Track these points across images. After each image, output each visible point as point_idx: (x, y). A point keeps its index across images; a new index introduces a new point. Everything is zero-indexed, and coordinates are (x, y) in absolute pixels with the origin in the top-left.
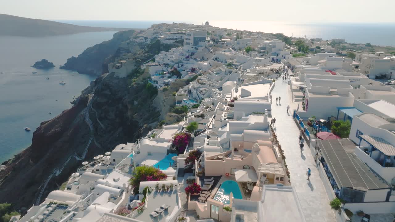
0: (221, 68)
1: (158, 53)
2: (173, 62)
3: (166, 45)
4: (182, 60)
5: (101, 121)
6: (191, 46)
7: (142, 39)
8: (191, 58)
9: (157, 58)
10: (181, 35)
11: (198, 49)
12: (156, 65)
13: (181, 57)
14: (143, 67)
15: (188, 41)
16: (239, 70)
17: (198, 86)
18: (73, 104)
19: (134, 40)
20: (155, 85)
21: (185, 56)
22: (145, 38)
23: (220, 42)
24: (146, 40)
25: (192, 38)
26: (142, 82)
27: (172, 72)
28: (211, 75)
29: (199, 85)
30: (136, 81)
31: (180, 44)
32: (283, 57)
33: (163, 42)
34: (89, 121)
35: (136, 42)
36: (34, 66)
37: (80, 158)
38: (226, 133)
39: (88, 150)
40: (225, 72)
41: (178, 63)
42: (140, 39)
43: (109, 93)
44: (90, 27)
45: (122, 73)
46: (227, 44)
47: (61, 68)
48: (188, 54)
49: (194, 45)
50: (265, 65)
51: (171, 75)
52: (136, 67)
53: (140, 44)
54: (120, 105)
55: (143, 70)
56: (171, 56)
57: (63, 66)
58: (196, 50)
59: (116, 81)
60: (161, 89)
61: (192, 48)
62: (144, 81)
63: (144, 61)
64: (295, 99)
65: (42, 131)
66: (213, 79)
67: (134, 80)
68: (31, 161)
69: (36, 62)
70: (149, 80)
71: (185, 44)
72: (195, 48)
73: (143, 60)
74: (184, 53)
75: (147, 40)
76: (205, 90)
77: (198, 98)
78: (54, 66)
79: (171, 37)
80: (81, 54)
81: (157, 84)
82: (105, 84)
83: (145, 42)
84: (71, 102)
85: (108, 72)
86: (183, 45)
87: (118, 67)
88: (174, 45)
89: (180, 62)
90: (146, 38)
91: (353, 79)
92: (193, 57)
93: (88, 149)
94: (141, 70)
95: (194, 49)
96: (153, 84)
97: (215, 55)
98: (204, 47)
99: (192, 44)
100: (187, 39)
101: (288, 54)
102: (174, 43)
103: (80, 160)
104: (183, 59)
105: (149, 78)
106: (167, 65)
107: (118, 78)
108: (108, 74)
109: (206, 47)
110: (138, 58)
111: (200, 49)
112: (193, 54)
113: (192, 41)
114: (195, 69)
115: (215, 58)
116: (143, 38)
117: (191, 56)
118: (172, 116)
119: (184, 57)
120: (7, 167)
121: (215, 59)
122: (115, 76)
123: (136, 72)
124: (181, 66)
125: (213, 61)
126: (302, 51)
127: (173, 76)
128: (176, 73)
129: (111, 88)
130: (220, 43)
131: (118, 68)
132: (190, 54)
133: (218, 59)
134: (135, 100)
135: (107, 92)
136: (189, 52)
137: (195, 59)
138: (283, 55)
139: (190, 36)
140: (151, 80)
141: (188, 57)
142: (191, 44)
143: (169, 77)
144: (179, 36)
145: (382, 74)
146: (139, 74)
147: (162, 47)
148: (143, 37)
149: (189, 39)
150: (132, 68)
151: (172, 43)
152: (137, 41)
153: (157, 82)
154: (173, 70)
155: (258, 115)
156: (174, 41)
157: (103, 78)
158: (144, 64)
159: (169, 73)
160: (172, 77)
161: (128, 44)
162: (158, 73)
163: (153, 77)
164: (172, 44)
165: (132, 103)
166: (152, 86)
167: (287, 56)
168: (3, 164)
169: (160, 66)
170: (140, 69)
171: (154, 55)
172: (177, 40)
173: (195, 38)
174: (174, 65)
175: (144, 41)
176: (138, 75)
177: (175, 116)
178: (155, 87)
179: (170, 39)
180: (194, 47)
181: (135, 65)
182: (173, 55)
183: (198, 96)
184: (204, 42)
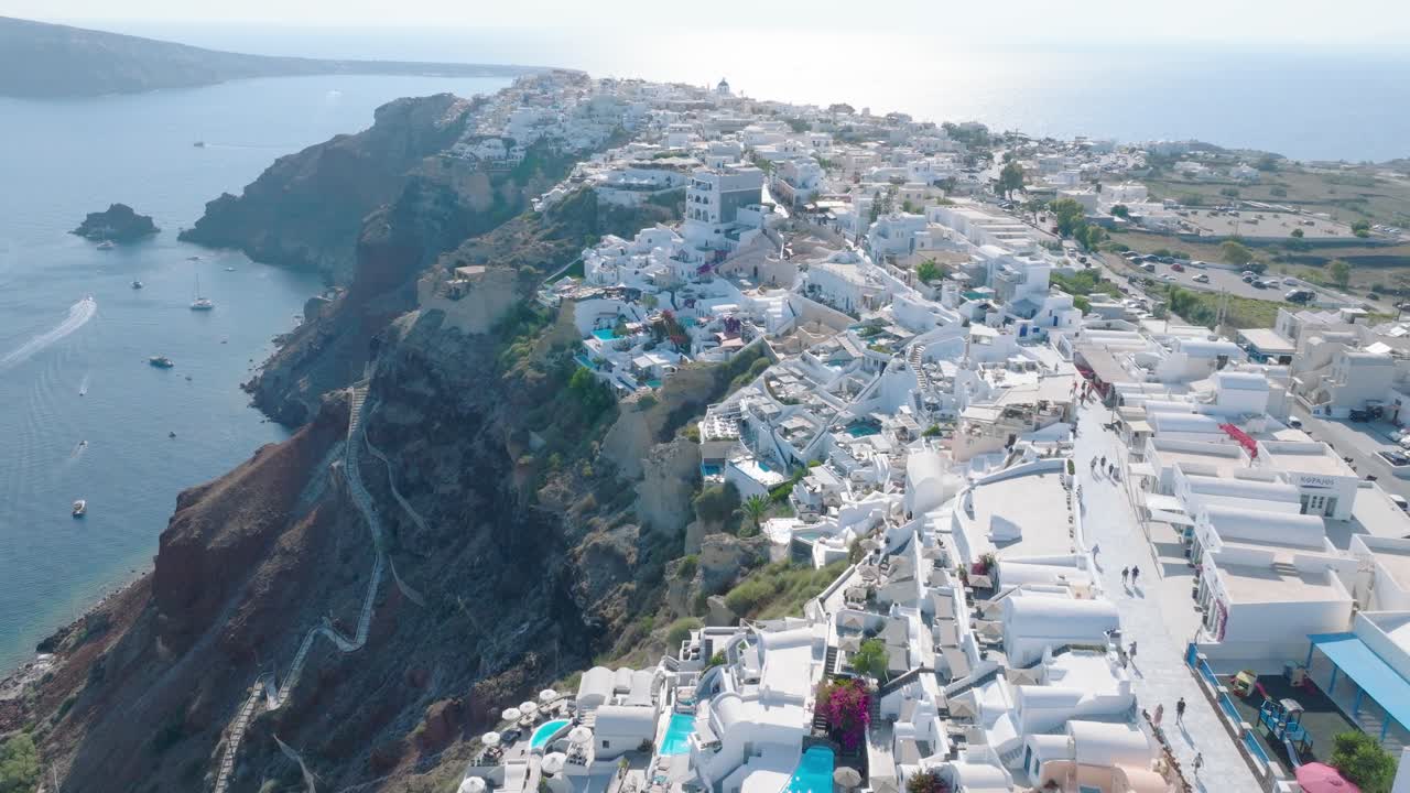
0: (844, 342)
1: (595, 242)
2: (651, 282)
3: (620, 208)
4: (685, 277)
5: (406, 495)
6: (712, 224)
7: (496, 147)
8: (717, 271)
9: (594, 261)
10: (667, 173)
11: (736, 238)
12: (595, 296)
13: (681, 266)
14: (547, 297)
15: (701, 207)
16: (913, 358)
17: (775, 410)
18: (253, 395)
19: (469, 149)
20: (602, 375)
21: (696, 265)
22: (504, 140)
23: (811, 211)
24: (508, 148)
25: (714, 196)
26: (553, 357)
27: (658, 327)
28: (810, 363)
29: (776, 407)
30: (528, 357)
31: (666, 211)
32: (1052, 319)
33: (606, 197)
34: (361, 498)
35: (477, 159)
36: (80, 232)
37: (351, 643)
38: (1006, 715)
39: (373, 613)
40: (861, 360)
41: (672, 290)
42: (489, 147)
43: (431, 392)
44: (267, 59)
45: (474, 317)
46: (841, 224)
47: (186, 237)
48: (704, 257)
49: (722, 222)
50: (1008, 362)
51: (655, 337)
52: (520, 297)
53: (488, 165)
54: (478, 444)
55: (546, 311)
56: (644, 257)
57: (191, 231)
58: (730, 241)
59: (454, 348)
60: (633, 398)
61: (717, 231)
62: (558, 354)
63: (548, 273)
64: (1165, 565)
65: (192, 531)
66: (825, 387)
67: (518, 347)
68: (161, 647)
69: (88, 216)
70: (574, 352)
71: (691, 216)
72: (728, 232)
73: (540, 265)
74: (693, 253)
75: (515, 151)
76: (802, 428)
77: (781, 458)
78: (159, 231)
79: (634, 181)
80: (255, 183)
81: (611, 371)
82: (410, 356)
83: (507, 157)
84: (243, 386)
85: (416, 307)
86: (678, 218)
87: (453, 293)
88: (647, 211)
89: (678, 287)
90: (509, 143)
91: (1314, 479)
92: (724, 267)
93: (375, 606)
94: (542, 308)
95: (722, 235)
96: (593, 370)
97: (805, 275)
98: (757, 231)
99: (717, 219)
100: (698, 199)
101: (1069, 308)
102: (644, 202)
103: (353, 648)
104: (689, 276)
105: (577, 345)
106: (631, 294)
107: (455, 334)
108: (417, 313)
109: (764, 232)
110: (527, 263)
111: (746, 238)
112: (721, 255)
113: (714, 209)
114: (738, 322)
115: (807, 284)
116: (499, 143)
117: (715, 263)
118: (727, 546)
119: (692, 268)
120: (64, 661)
121: (807, 289)
122: (445, 325)
123: (524, 317)
124: (686, 304)
125: (801, 296)
126: (1078, 238)
127: (660, 341)
128: (671, 334)
129: (435, 370)
130: (812, 215)
131: (455, 295)
132: (712, 254)
133: (816, 289)
134: (534, 430)
135: (420, 386)
136: (705, 248)
137: (730, 276)
138: (1051, 311)
139: (710, 188)
140: (584, 352)
141: (704, 269)
142: (713, 217)
143: (649, 348)
144: (661, 175)
145: (1371, 404)
146: (536, 323)
147: (603, 217)
148: (498, 137)
149: (706, 202)
150: (505, 299)
151: (637, 201)
152: (477, 153)
153: (609, 368)
154: (658, 318)
155: (1088, 655)
156: (645, 195)
157: (403, 335)
158: (548, 286)
159: (645, 328)
160: (658, 345)
161: (447, 165)
162: (604, 323)
163: (590, 344)
164: (638, 206)
165: (523, 441)
166: (592, 378)
167: (1065, 316)
168: (43, 648)
169: (609, 295)
170: (535, 302)
171: (580, 252)
172: (657, 193)
173: (724, 197)
174: (658, 296)
175: (503, 152)
176: (532, 327)
177: (733, 547)
178: (604, 384)
179: (628, 187)
180: (722, 227)
181: (518, 291)
182: (649, 253)
183: (780, 450)
184: (758, 210)
